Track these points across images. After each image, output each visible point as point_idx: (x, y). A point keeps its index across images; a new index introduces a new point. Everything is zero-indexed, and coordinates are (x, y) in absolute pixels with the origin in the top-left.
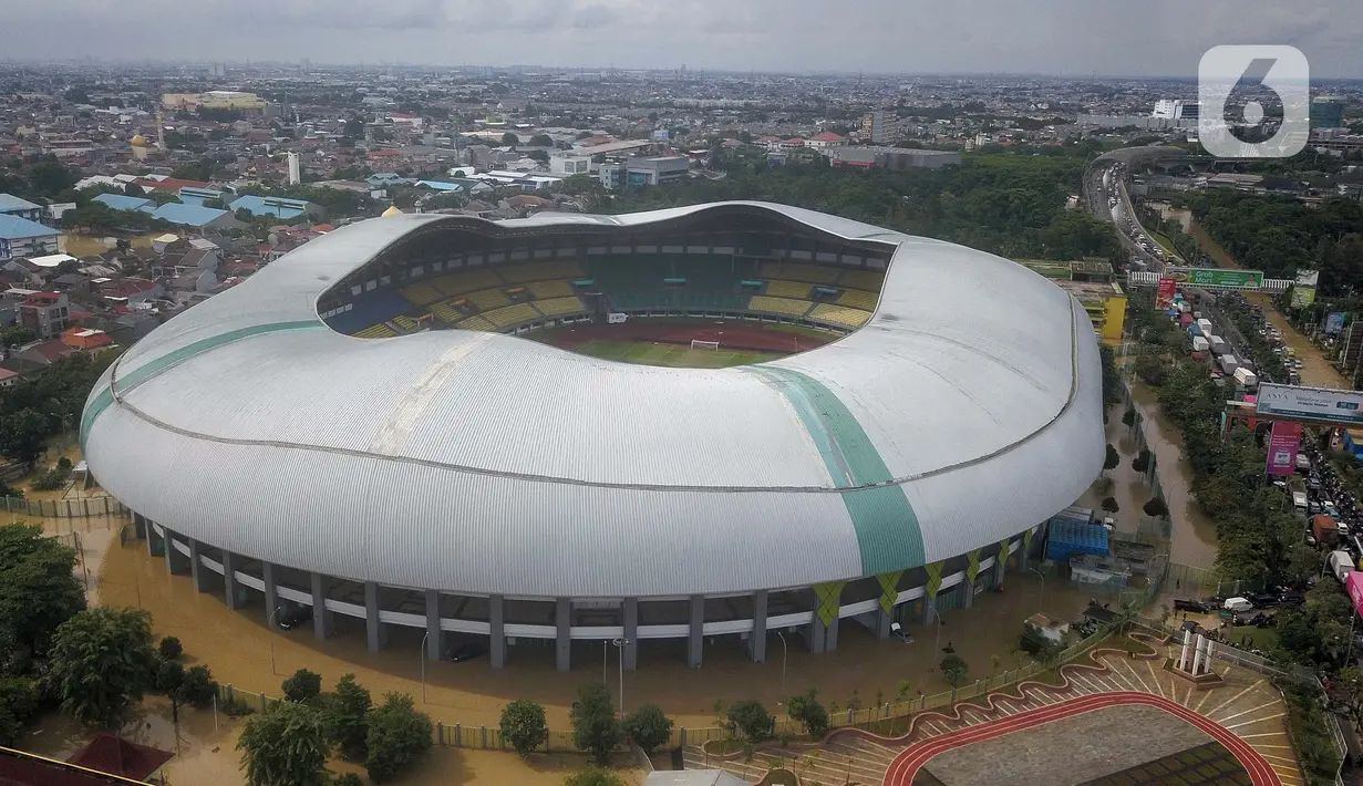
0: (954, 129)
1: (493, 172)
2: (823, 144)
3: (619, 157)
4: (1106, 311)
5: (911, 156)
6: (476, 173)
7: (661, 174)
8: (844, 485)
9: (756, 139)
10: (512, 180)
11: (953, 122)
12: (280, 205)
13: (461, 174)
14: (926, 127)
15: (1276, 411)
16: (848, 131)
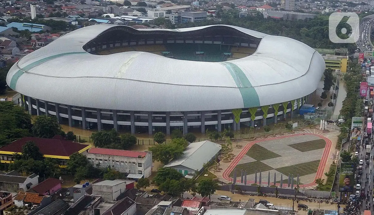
0: (321, 6)
1: (122, 16)
2: (264, 10)
3: (177, 11)
4: (341, 63)
5: (297, 15)
6: (115, 16)
7: (195, 18)
8: (240, 87)
9: (236, 6)
10: (131, 19)
11: (321, 3)
12: (32, 26)
13: (108, 16)
14: (309, 5)
15: (372, 84)
16: (277, 5)
